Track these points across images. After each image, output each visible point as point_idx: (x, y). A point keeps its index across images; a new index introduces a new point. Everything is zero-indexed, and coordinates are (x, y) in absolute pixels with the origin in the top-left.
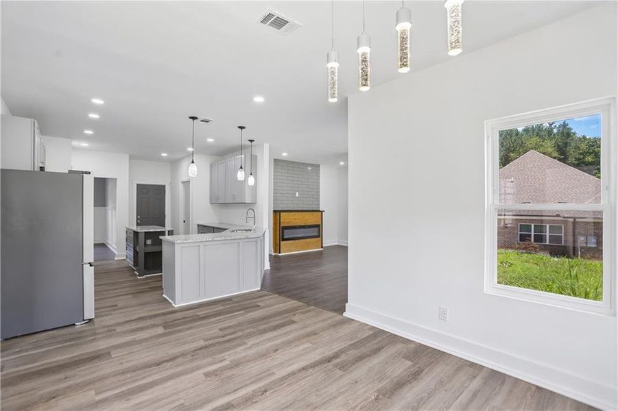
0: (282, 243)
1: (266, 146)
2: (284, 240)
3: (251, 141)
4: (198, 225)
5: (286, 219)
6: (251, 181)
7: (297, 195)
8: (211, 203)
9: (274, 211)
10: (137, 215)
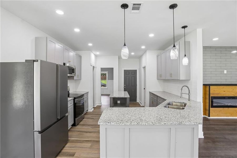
0: (211, 109)
1: (199, 31)
2: (213, 107)
3: (184, 27)
4: (150, 93)
5: (215, 91)
6: (185, 61)
7: (225, 72)
8: (158, 79)
9: (204, 85)
10: (124, 85)
